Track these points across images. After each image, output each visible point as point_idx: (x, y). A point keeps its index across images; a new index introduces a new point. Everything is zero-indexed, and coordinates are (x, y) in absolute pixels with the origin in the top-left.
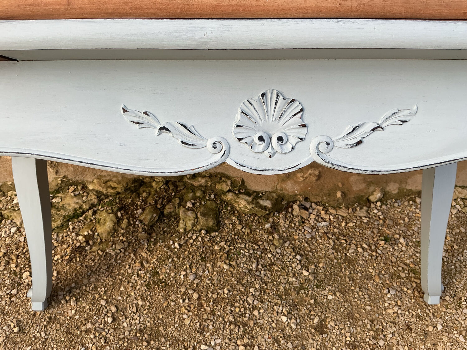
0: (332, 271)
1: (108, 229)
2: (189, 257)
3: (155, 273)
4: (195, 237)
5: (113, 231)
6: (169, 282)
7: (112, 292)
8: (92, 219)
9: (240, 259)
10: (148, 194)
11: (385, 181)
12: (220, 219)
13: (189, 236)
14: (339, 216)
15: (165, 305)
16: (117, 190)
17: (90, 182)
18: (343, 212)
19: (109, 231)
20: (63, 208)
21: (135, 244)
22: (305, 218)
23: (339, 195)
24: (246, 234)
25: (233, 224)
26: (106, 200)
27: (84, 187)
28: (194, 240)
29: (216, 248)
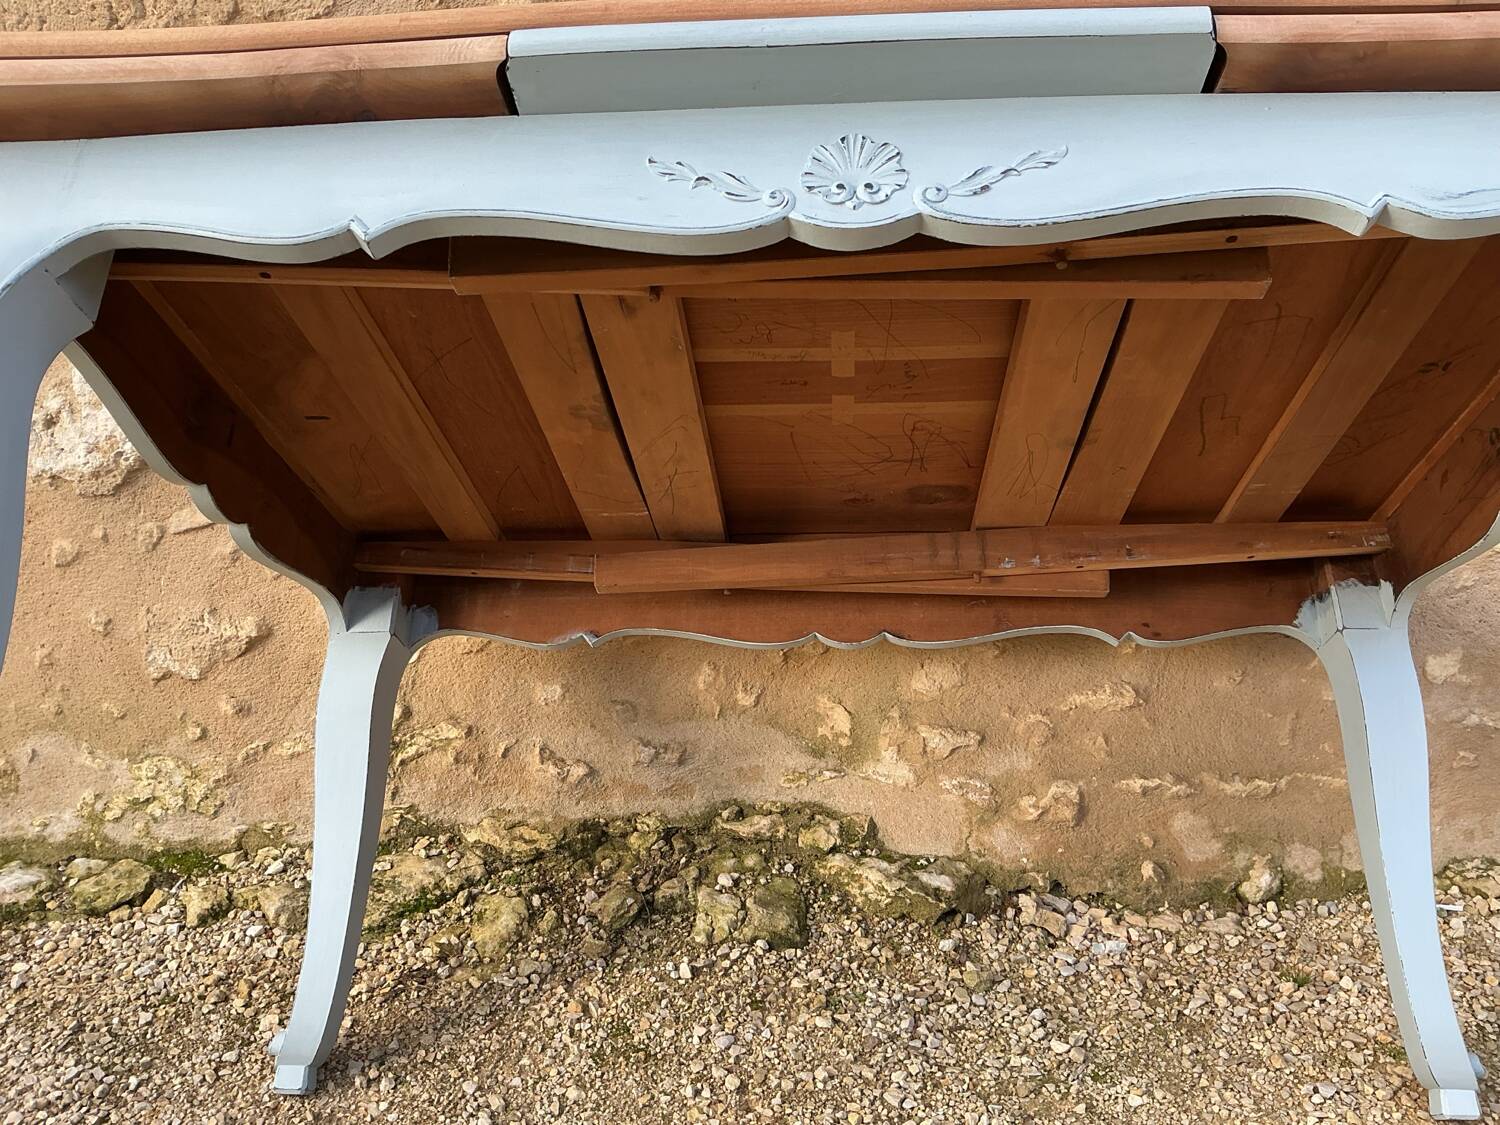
0: (1140, 1045)
1: (504, 932)
2: (718, 999)
3: (620, 1029)
4: (738, 954)
5: (515, 938)
6: (658, 1050)
7: (495, 1067)
8: (463, 912)
9: (862, 1009)
10: (616, 863)
11: (1274, 835)
12: (810, 923)
13: (719, 953)
14: (1156, 931)
15: (642, 1101)
16: (537, 845)
17: (472, 827)
18: (1167, 921)
19: (506, 936)
20: (394, 885)
21: (570, 968)
22: (1057, 935)
23: (1147, 869)
24: (883, 960)
25: (847, 936)
26: (505, 873)
27: (454, 841)
28: (734, 962)
29: (796, 983)
